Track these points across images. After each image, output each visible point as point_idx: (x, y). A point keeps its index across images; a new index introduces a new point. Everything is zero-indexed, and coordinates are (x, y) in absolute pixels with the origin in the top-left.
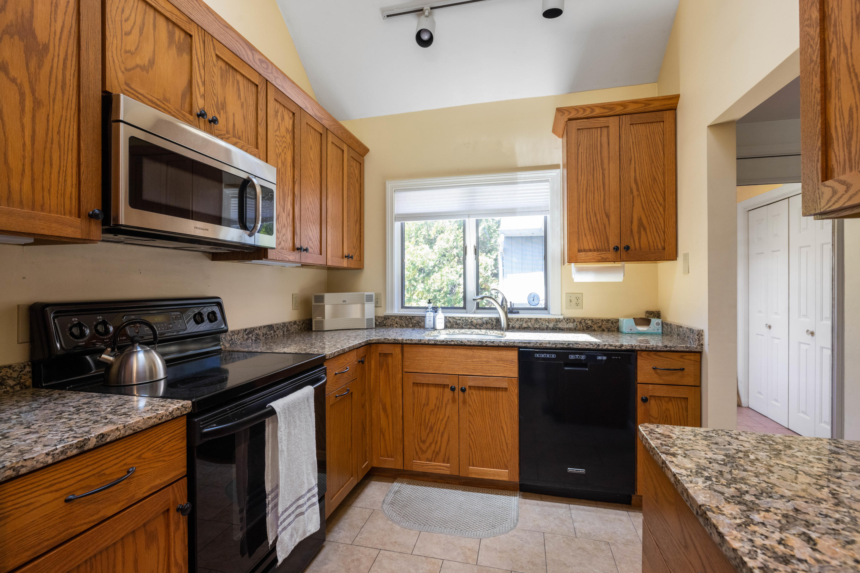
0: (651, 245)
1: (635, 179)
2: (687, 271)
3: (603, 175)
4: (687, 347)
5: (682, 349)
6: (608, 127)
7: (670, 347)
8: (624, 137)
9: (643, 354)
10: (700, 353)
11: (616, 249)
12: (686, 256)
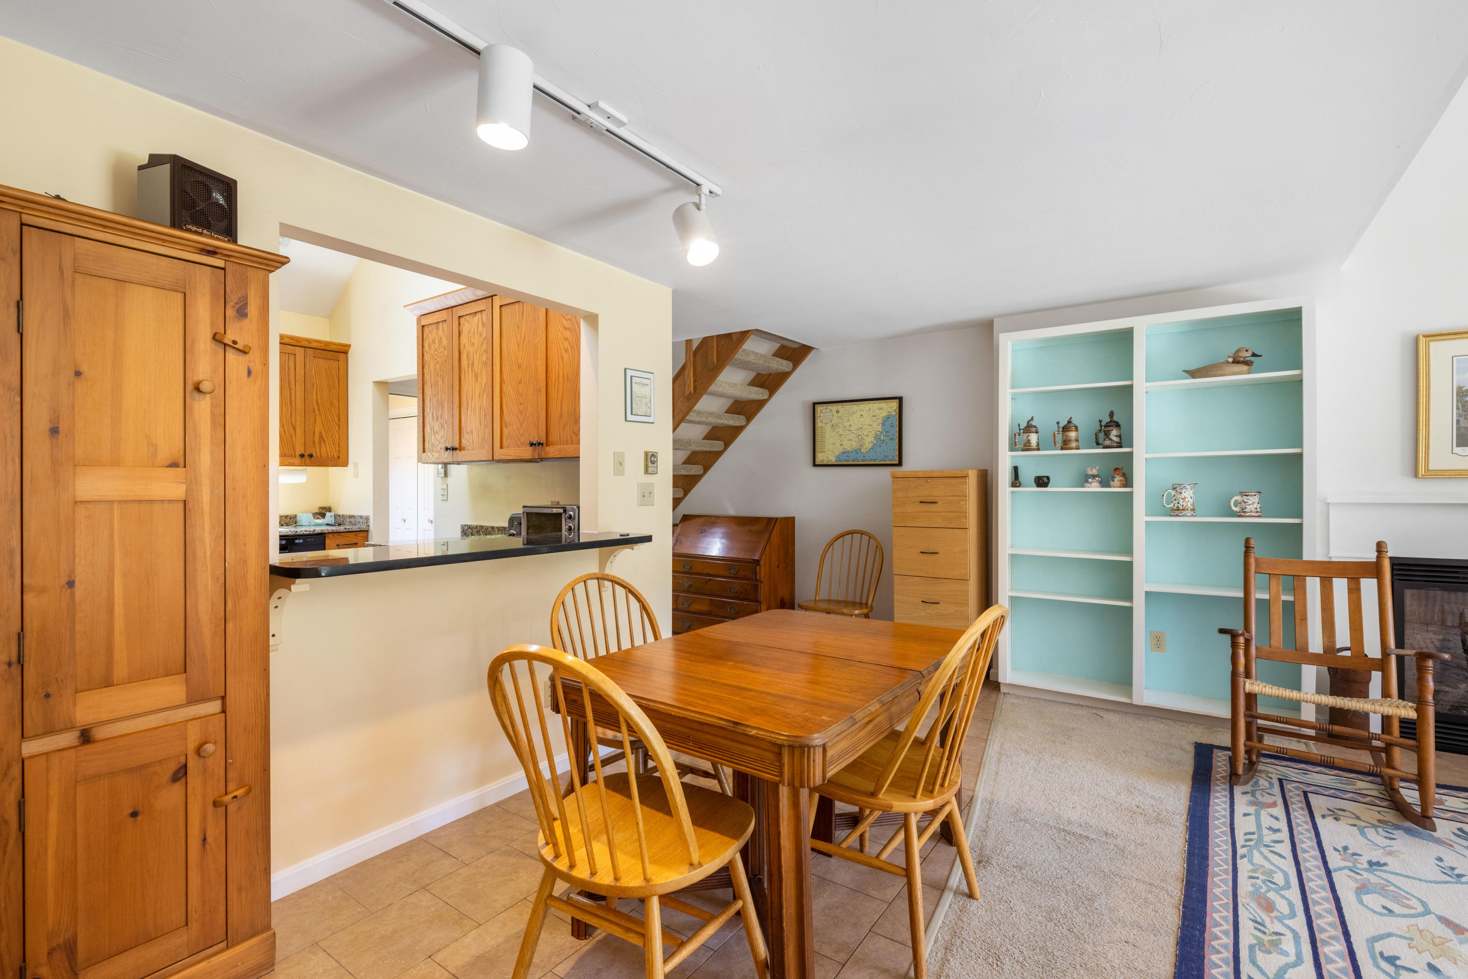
0: (330, 454)
1: (317, 401)
2: (356, 475)
3: (290, 393)
4: (359, 528)
5: (356, 530)
6: (295, 354)
7: (349, 529)
8: (308, 365)
9: (330, 535)
10: (367, 531)
11: (302, 456)
12: (356, 465)
